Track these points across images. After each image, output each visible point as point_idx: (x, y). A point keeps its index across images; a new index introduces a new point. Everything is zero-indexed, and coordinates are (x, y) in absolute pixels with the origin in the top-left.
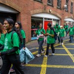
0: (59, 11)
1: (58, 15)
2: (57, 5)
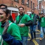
2: (21, 1)
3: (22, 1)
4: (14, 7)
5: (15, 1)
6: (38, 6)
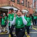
1: (18, 8)
5: (12, 1)
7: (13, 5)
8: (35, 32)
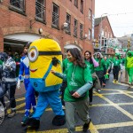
0: (56, 32)
2: (51, 21)
3: (53, 20)
4: (34, 34)
5: (37, 20)
6: (93, 30)
7: (41, 30)
8: (100, 105)
